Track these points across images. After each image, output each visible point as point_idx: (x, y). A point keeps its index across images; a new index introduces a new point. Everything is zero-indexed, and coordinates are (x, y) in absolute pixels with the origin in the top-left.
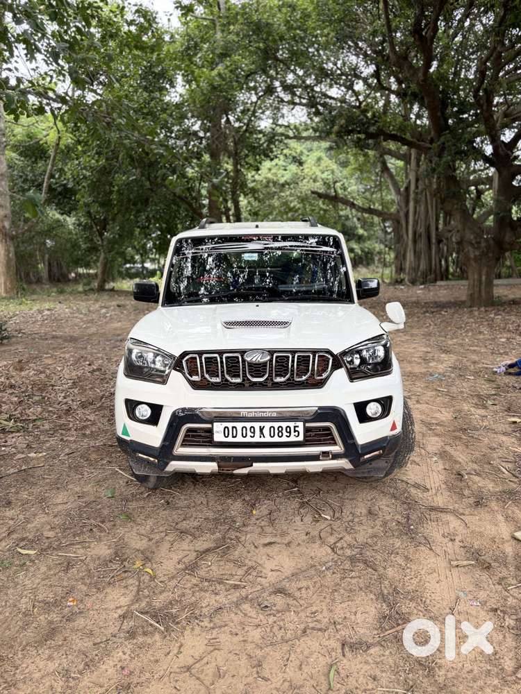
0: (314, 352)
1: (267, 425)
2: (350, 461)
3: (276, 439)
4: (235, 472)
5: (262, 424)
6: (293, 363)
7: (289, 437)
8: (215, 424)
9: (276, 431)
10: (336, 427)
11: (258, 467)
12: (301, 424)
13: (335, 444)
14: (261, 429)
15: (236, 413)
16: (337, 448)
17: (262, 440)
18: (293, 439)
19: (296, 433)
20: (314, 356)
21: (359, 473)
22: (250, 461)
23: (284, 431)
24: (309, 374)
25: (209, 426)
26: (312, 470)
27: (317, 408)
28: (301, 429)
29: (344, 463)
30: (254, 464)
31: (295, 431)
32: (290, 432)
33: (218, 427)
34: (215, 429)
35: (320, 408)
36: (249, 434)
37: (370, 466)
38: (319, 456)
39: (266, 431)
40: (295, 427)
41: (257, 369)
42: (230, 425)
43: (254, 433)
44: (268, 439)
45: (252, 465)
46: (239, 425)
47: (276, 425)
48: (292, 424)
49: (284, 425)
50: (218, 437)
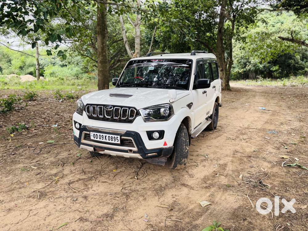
0: (129, 108)
1: (108, 135)
2: (141, 155)
3: (110, 141)
4: (99, 152)
5: (106, 135)
6: (121, 111)
7: (115, 141)
8: (91, 132)
9: (111, 138)
10: (134, 140)
11: (107, 152)
12: (119, 137)
13: (134, 147)
14: (106, 137)
15: (98, 129)
16: (135, 149)
17: (106, 141)
18: (116, 142)
19: (117, 140)
20: (129, 110)
21: (154, 162)
22: (103, 149)
23: (113, 139)
24: (127, 117)
25: (89, 133)
26: (125, 156)
27: (126, 131)
28: (119, 138)
29: (138, 156)
30: (105, 150)
31: (117, 139)
32: (115, 139)
33: (92, 134)
34: (91, 135)
35: (127, 131)
36: (102, 138)
37: (159, 160)
38: (128, 151)
39: (107, 138)
40: (117, 137)
41: (108, 113)
42: (95, 133)
43: (103, 138)
44: (107, 141)
45: (104, 151)
46: (98, 134)
47: (111, 136)
48: (116, 136)
49: (113, 136)
50: (92, 138)
